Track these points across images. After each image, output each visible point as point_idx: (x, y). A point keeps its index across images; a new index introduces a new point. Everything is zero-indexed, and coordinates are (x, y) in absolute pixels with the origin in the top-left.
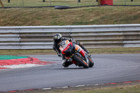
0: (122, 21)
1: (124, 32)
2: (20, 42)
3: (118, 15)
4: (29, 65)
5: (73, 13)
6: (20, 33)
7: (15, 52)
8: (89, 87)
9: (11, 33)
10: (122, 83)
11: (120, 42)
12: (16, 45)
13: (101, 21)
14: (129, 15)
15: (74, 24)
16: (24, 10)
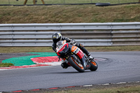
5: (114, 10)
6: (61, 31)
8: (130, 84)
9: (52, 30)
15: (114, 21)
16: (65, 7)
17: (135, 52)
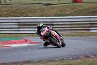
0: (88, 13)
1: (90, 21)
2: (18, 28)
3: (86, 9)
4: (24, 45)
5: (55, 8)
6: (18, 22)
7: (14, 36)
8: (66, 59)
9: (12, 22)
10: (88, 57)
11: (88, 28)
12: (16, 30)
13: (74, 13)
14: (94, 10)
15: (55, 16)
16: (21, 6)
17: (69, 37)
